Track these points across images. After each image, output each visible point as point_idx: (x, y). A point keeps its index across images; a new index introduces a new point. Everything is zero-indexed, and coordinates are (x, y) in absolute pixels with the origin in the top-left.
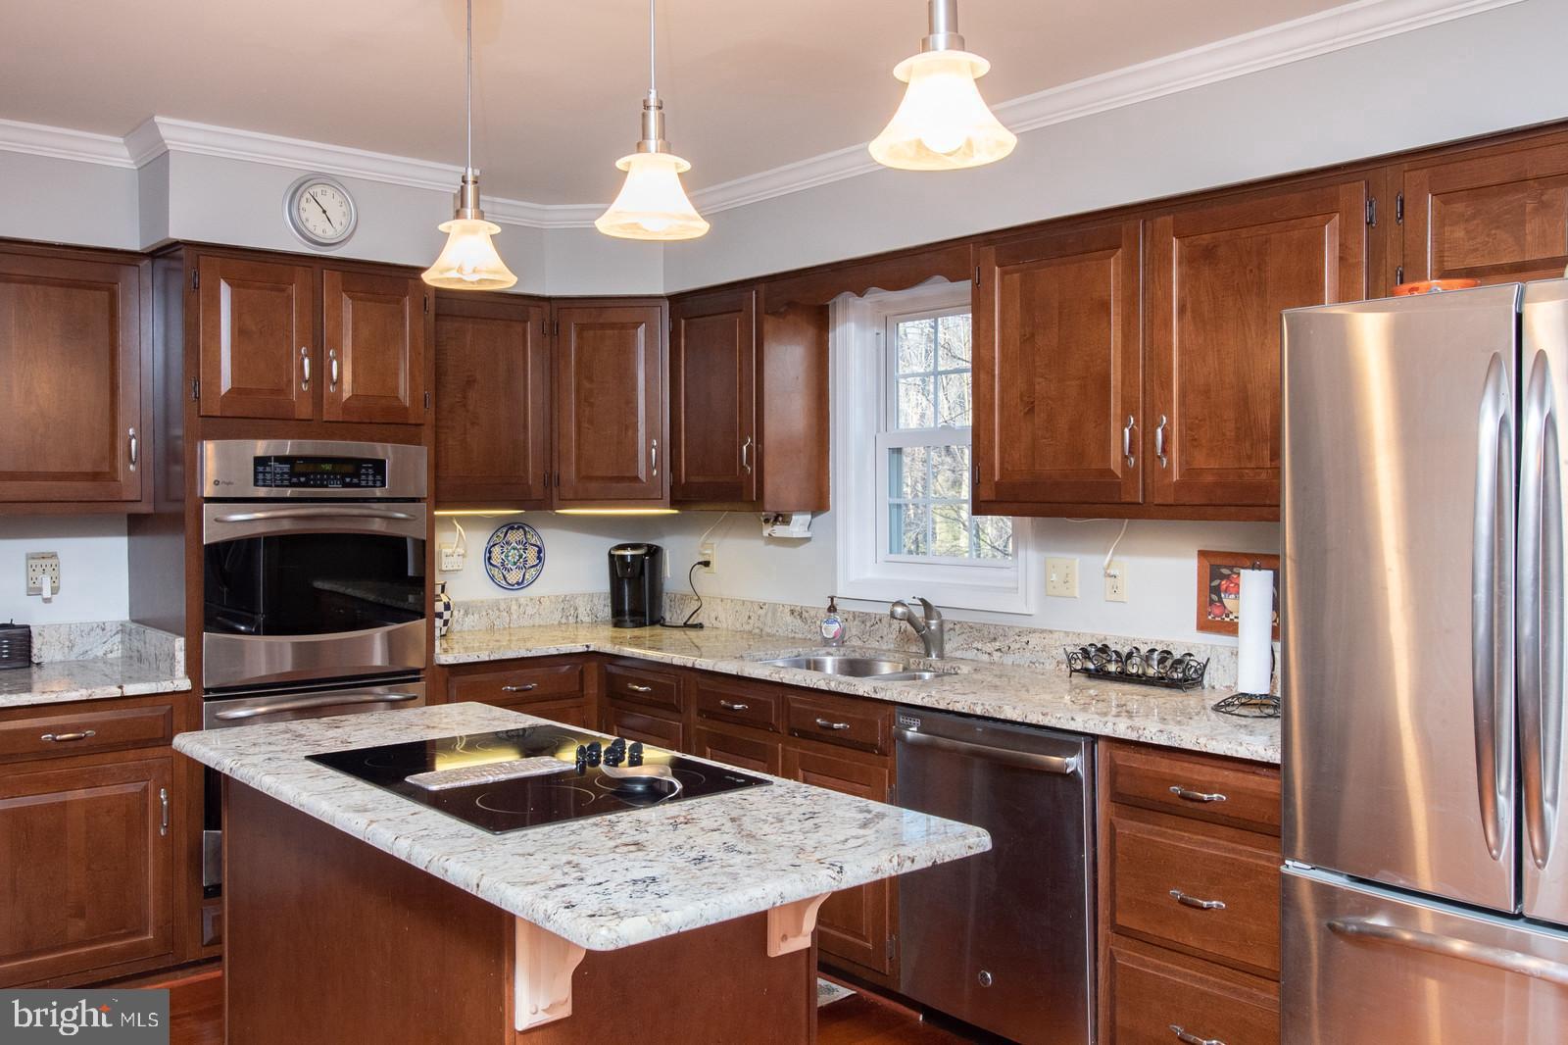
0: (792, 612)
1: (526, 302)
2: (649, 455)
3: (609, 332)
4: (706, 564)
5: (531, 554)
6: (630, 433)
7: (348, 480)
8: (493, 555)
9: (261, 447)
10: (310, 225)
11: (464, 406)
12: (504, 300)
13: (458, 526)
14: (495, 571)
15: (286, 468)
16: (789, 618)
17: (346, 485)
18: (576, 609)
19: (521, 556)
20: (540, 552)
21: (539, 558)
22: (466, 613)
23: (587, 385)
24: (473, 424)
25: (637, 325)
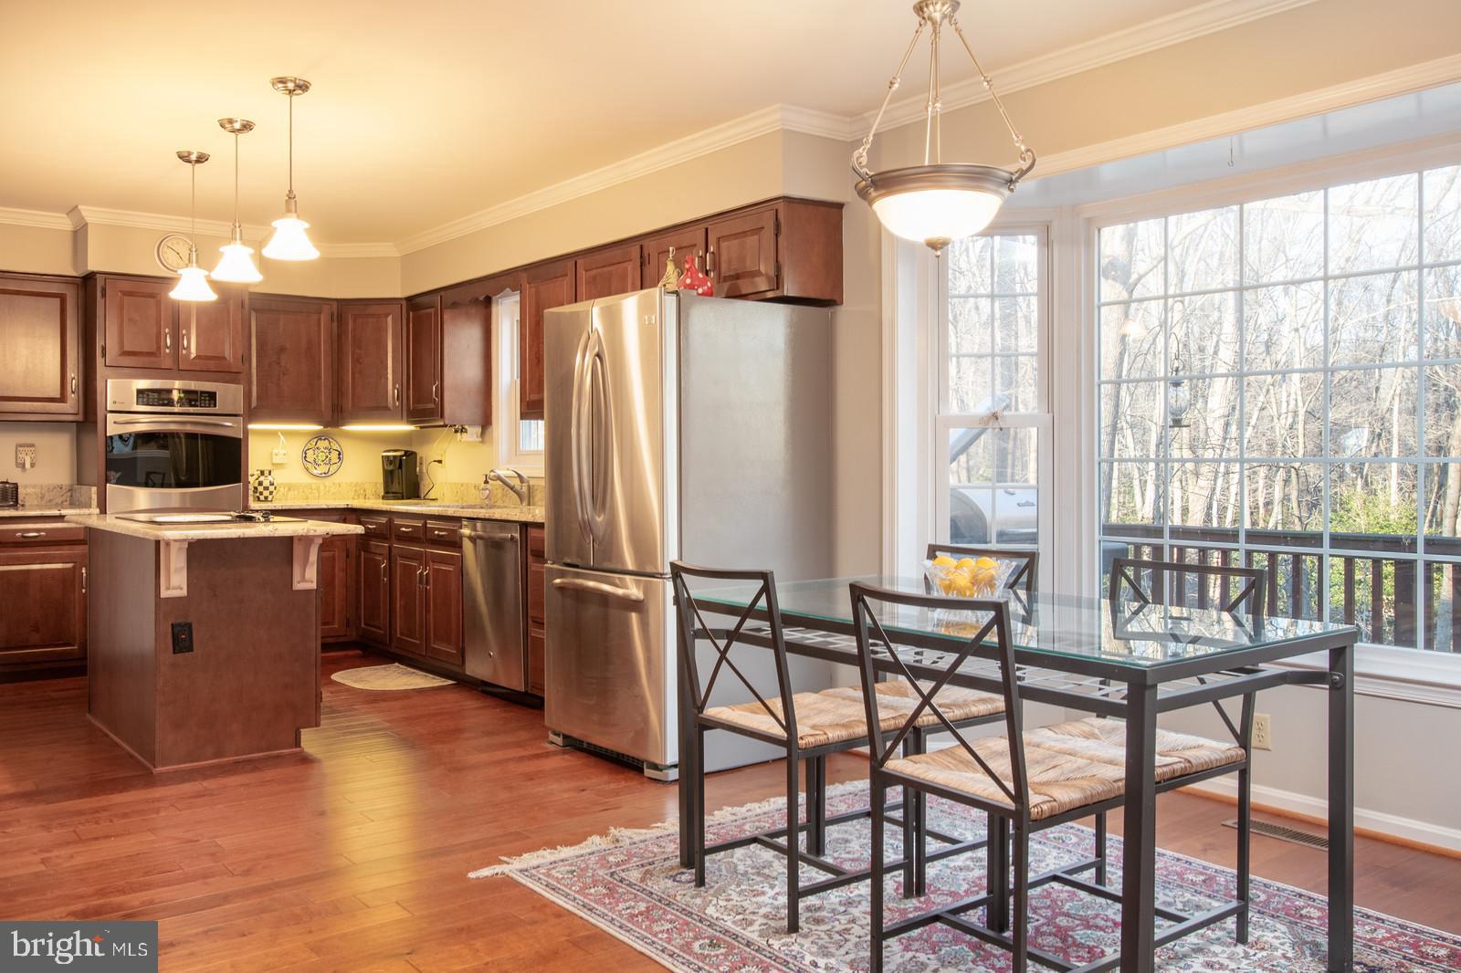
0: (475, 487)
1: (320, 302)
2: (394, 392)
3: (371, 320)
4: (440, 462)
5: (334, 455)
6: (383, 379)
7: (193, 403)
8: (308, 455)
9: (144, 384)
10: (170, 262)
11: (279, 363)
12: (306, 301)
13: (282, 437)
14: (309, 465)
15: (156, 395)
16: (473, 491)
17: (191, 406)
18: (365, 491)
19: (327, 457)
20: (339, 454)
21: (339, 458)
22: (289, 489)
23: (358, 351)
24: (284, 374)
25: (387, 315)
